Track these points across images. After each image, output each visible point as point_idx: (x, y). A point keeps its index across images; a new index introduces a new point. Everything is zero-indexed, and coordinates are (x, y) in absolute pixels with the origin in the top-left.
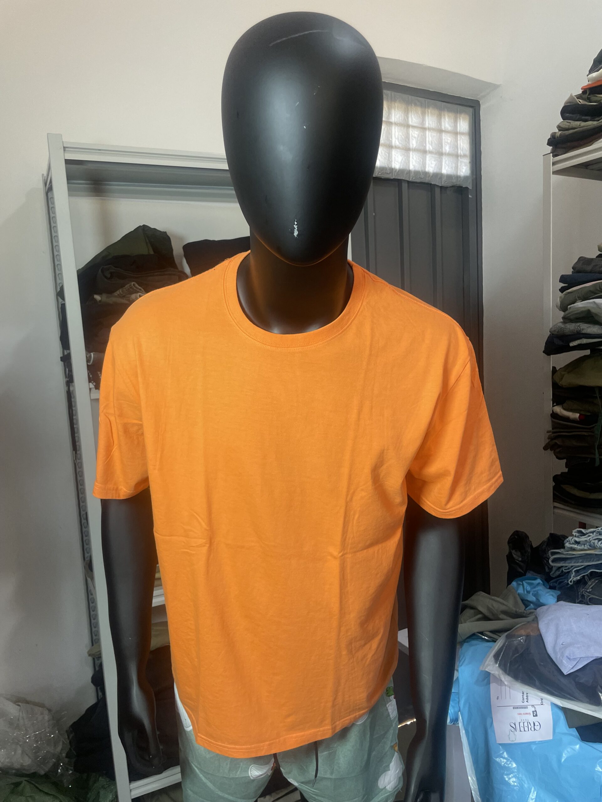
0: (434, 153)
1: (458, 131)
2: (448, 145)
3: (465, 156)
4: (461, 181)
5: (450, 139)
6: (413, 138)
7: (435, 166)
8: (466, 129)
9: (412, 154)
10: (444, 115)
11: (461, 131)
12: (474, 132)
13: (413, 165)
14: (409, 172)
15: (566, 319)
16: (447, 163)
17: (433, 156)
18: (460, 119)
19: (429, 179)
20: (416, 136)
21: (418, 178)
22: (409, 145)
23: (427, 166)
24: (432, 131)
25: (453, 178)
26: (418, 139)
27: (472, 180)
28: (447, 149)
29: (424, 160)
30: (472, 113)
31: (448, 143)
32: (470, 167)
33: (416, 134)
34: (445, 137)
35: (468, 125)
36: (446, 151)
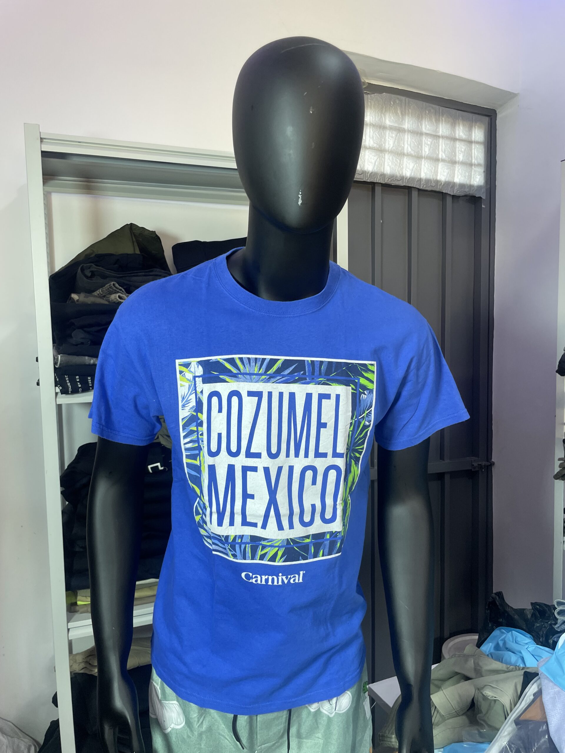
0: (448, 161)
1: (473, 139)
2: (461, 154)
3: (479, 165)
4: (475, 190)
5: (464, 147)
6: (426, 145)
7: (447, 175)
8: (481, 138)
9: (424, 162)
10: (459, 124)
11: (476, 140)
12: (490, 141)
13: (424, 173)
14: (420, 180)
16: (460, 171)
17: (446, 164)
18: (475, 128)
19: (441, 187)
20: (429, 143)
21: (429, 186)
22: (422, 152)
23: (439, 174)
24: (445, 139)
25: (466, 187)
26: (431, 146)
27: (487, 190)
28: (460, 157)
29: (436, 168)
30: (489, 122)
31: (462, 151)
32: (484, 177)
33: (429, 141)
34: (459, 146)
35: (483, 134)
36: (460, 160)
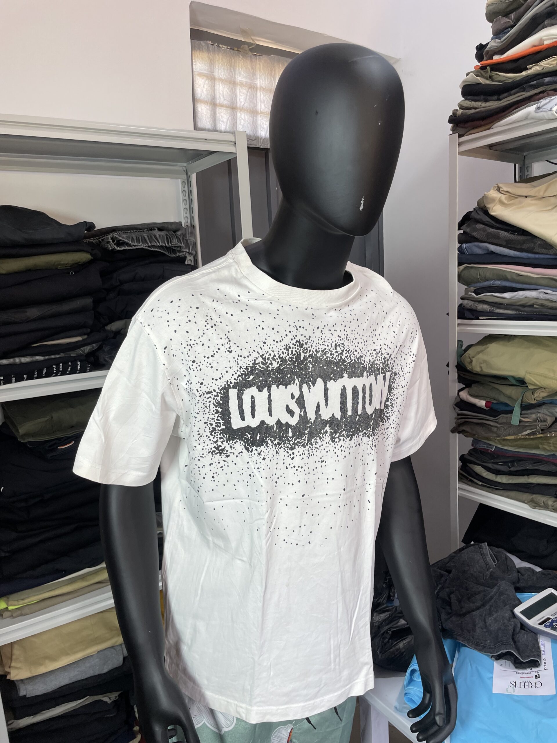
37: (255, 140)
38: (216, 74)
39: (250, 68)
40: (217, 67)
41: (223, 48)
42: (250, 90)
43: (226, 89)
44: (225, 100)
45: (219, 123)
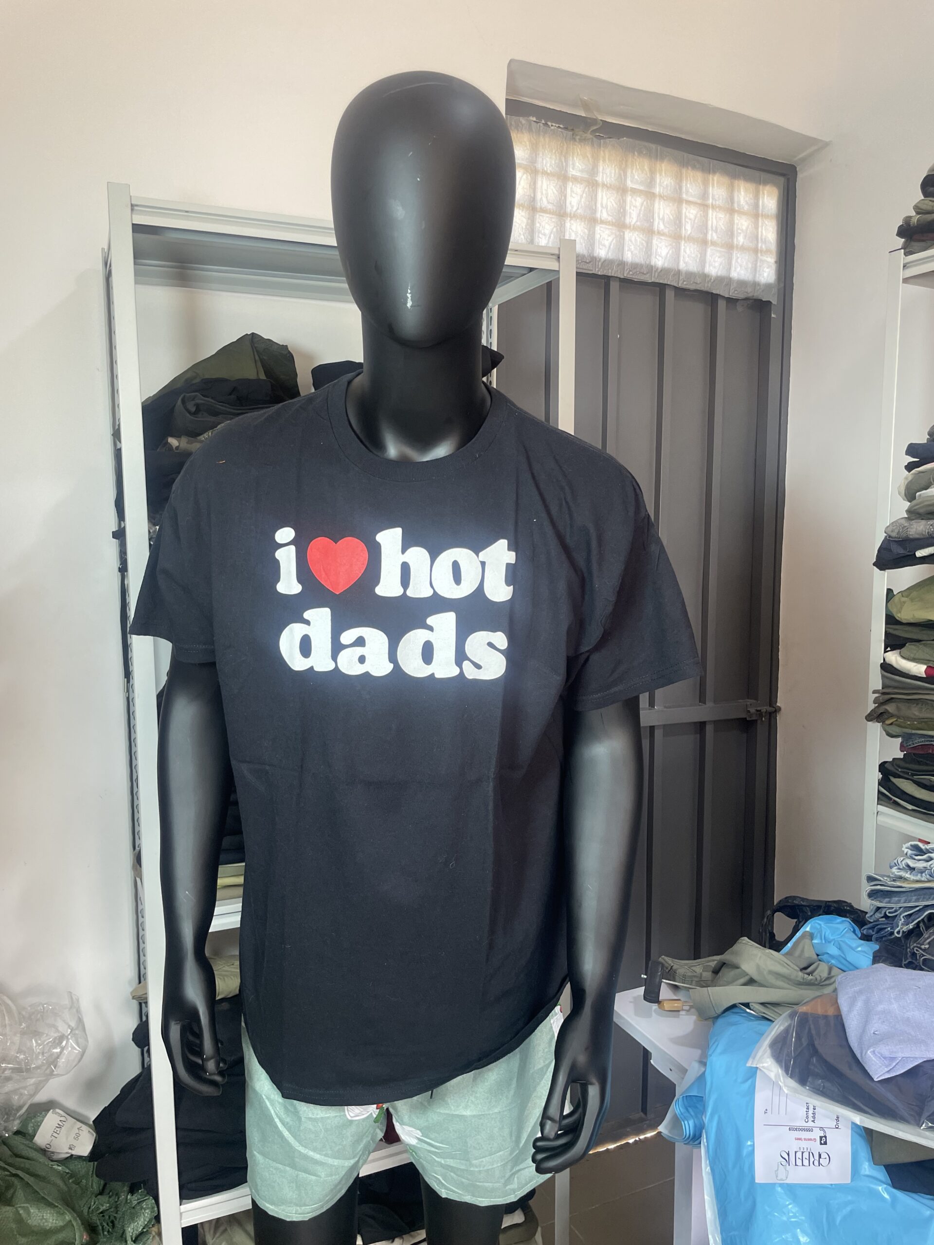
0: (720, 244)
1: (760, 212)
2: (742, 234)
3: (768, 251)
4: (761, 290)
5: (746, 223)
6: (687, 220)
7: (720, 265)
8: (772, 209)
9: (684, 246)
10: (739, 185)
11: (764, 212)
12: (785, 214)
13: (684, 263)
14: (678, 272)
15: (913, 514)
16: (740, 261)
17: (718, 249)
18: (763, 193)
19: (709, 285)
20: (692, 217)
21: (692, 282)
22: (680, 230)
23: (707, 265)
24: (717, 210)
25: (749, 285)
26: (694, 221)
27: (779, 290)
28: (740, 240)
29: (703, 254)
30: (784, 185)
31: (742, 230)
32: (776, 270)
33: (692, 213)
34: (738, 221)
35: (776, 203)
36: (739, 243)
37: (590, 262)
38: (539, 166)
39: (589, 156)
40: (541, 155)
41: (552, 128)
42: (587, 190)
43: (552, 187)
44: (548, 203)
45: (539, 237)
